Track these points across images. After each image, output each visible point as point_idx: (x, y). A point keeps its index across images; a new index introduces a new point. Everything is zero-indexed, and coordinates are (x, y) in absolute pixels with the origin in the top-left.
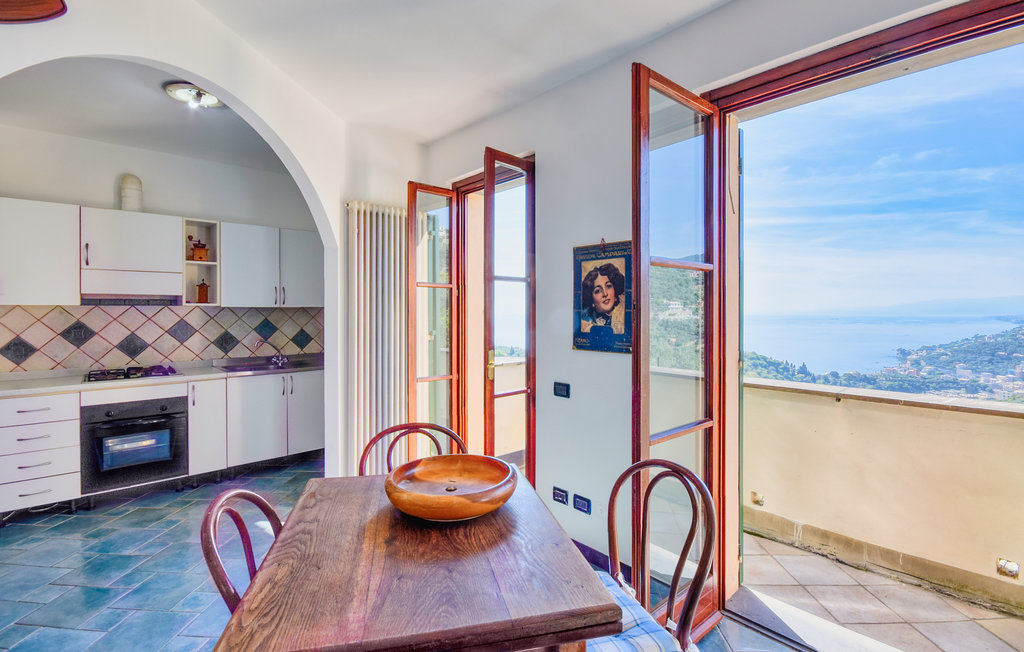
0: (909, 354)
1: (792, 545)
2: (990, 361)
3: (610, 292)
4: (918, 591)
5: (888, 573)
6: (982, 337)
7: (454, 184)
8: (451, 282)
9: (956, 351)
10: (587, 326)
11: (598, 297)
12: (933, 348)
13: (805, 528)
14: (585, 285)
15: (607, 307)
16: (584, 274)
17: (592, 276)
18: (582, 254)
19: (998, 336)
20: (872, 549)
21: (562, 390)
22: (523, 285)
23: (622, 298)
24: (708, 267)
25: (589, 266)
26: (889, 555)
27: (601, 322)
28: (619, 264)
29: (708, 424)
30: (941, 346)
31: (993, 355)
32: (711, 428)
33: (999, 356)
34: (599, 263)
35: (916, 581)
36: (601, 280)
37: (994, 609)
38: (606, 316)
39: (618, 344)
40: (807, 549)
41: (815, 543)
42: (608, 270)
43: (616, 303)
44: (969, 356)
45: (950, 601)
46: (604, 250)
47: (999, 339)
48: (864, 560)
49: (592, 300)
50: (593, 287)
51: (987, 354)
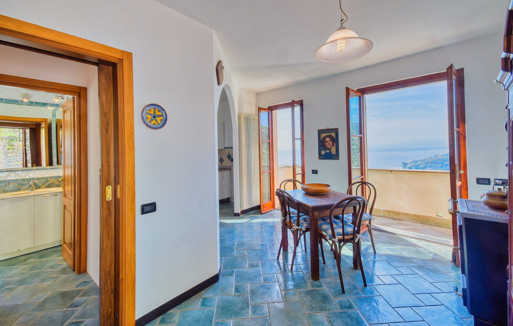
0: (407, 164)
1: (380, 216)
2: (441, 167)
3: (331, 143)
4: (416, 224)
5: (407, 220)
6: (438, 156)
7: (268, 107)
8: (269, 140)
9: (427, 162)
10: (323, 153)
11: (327, 144)
12: (417, 162)
13: (384, 210)
14: (322, 141)
15: (330, 147)
16: (322, 137)
17: (325, 138)
18: (320, 132)
19: (444, 155)
20: (403, 214)
21: (315, 172)
22: (300, 140)
23: (335, 144)
24: (361, 136)
25: (323, 135)
26: (407, 215)
27: (328, 151)
28: (333, 135)
29: (362, 177)
30: (420, 160)
31: (442, 164)
32: (363, 178)
33: (445, 164)
34: (327, 134)
35: (415, 221)
36: (328, 139)
37: (437, 226)
38: (330, 149)
39: (334, 157)
40: (384, 217)
41: (387, 214)
42: (329, 136)
43: (333, 146)
44: (432, 165)
45: (425, 225)
46: (328, 130)
47: (445, 157)
48: (401, 217)
49: (325, 145)
50: (325, 141)
51: (440, 164)
